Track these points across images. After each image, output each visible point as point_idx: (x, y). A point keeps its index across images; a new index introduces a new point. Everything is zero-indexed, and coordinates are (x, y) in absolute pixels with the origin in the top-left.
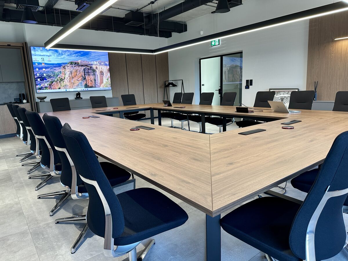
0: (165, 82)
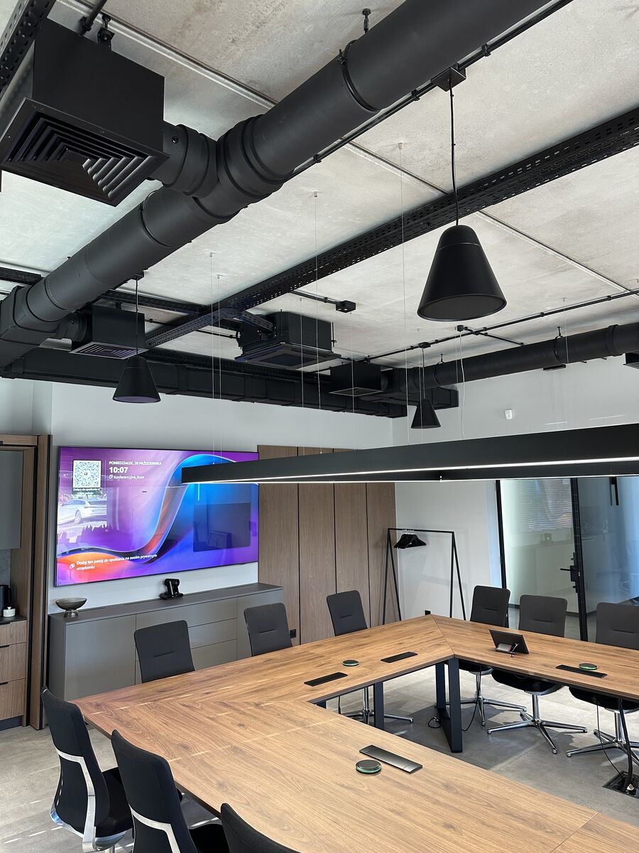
0: (389, 532)
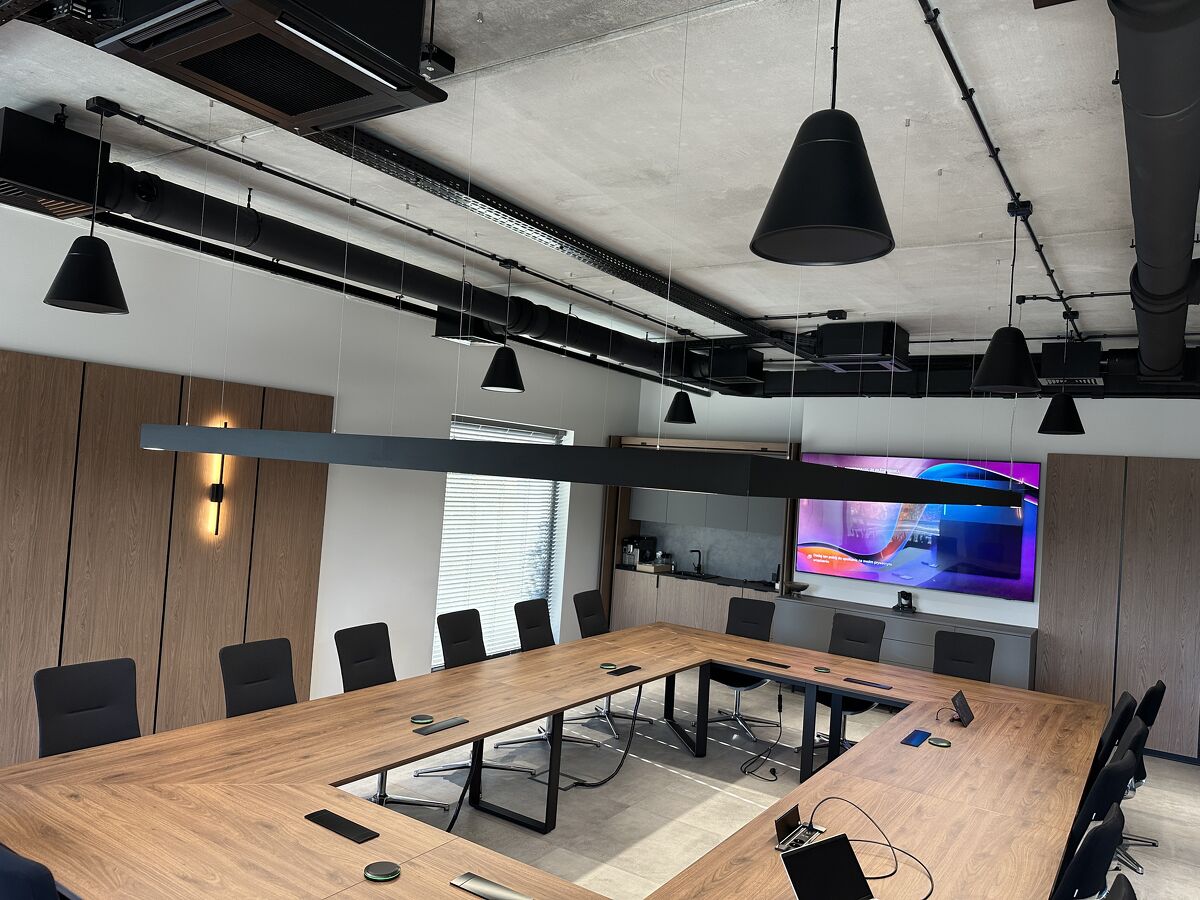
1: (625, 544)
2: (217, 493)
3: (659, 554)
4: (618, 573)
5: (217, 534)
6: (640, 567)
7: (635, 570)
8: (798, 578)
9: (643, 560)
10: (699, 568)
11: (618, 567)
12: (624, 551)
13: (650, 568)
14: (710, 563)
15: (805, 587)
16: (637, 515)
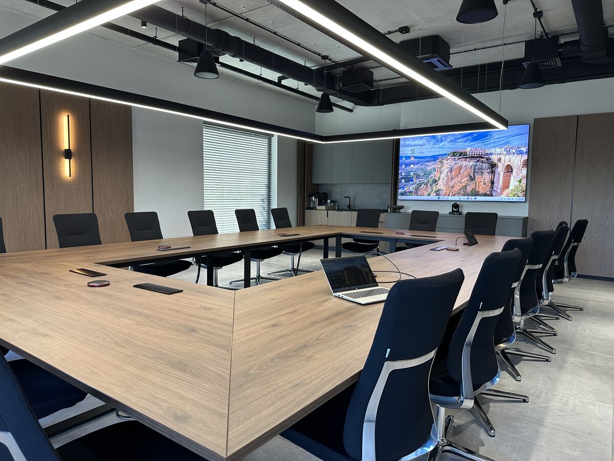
1: (310, 196)
2: (68, 154)
3: (329, 201)
4: (307, 211)
5: (70, 176)
6: (318, 207)
7: (316, 209)
8: (399, 204)
9: (320, 204)
10: (349, 206)
11: (307, 209)
12: (310, 200)
13: (323, 207)
14: (356, 204)
15: (402, 207)
16: (315, 181)
